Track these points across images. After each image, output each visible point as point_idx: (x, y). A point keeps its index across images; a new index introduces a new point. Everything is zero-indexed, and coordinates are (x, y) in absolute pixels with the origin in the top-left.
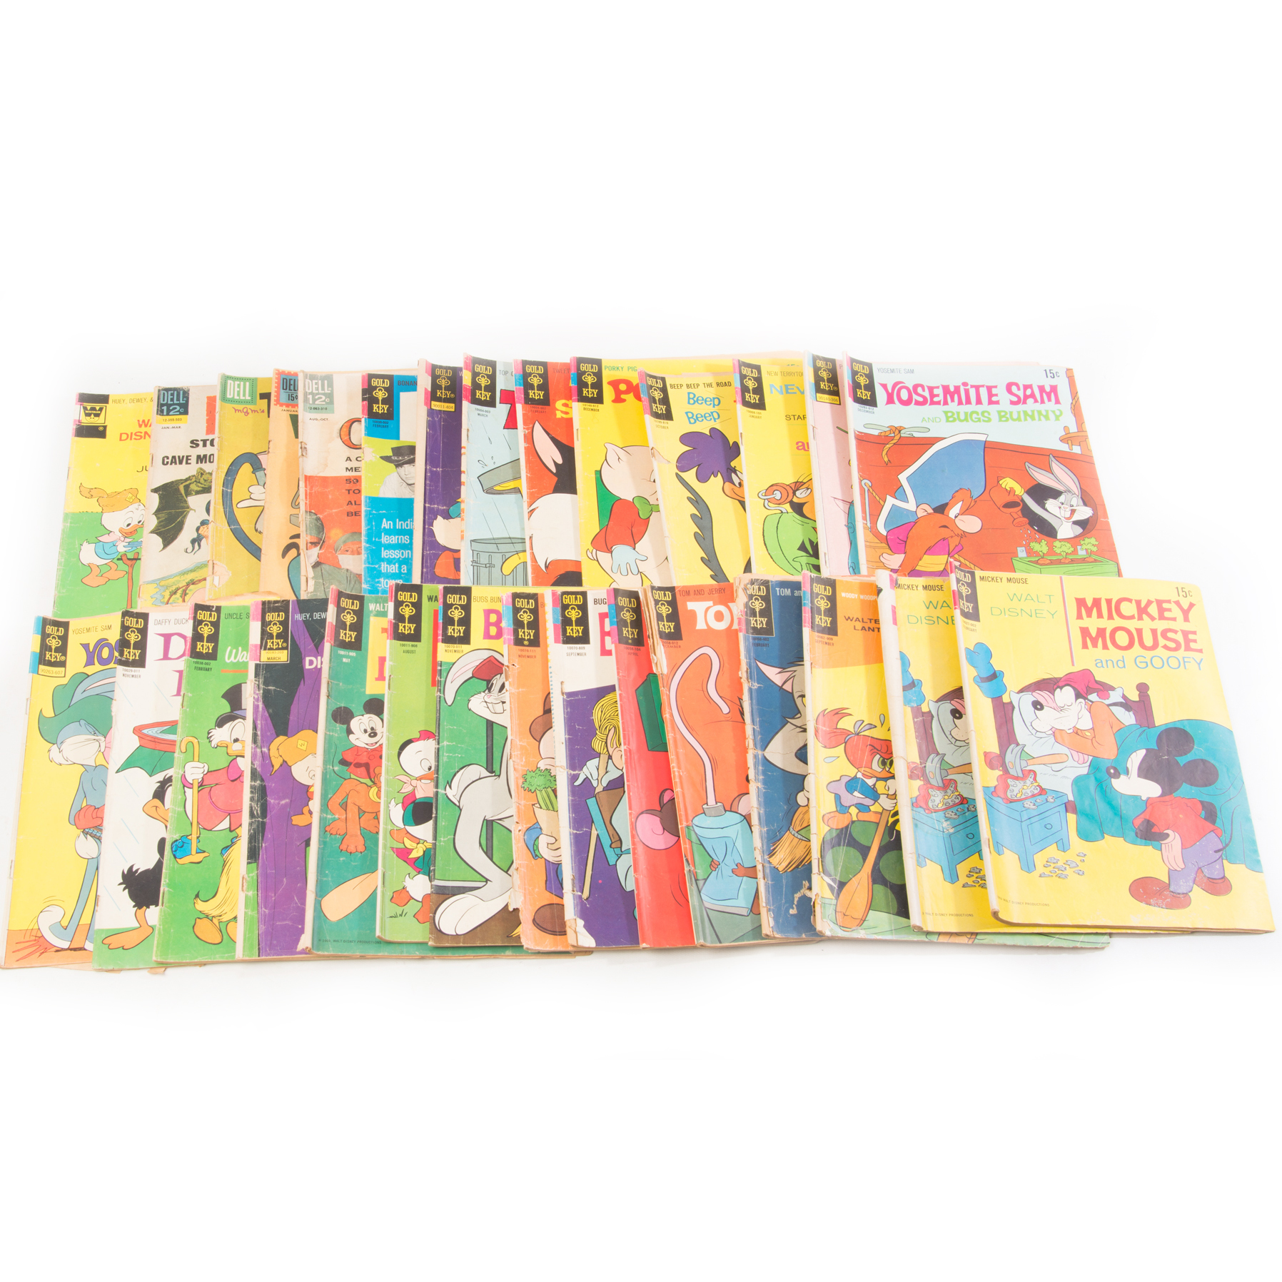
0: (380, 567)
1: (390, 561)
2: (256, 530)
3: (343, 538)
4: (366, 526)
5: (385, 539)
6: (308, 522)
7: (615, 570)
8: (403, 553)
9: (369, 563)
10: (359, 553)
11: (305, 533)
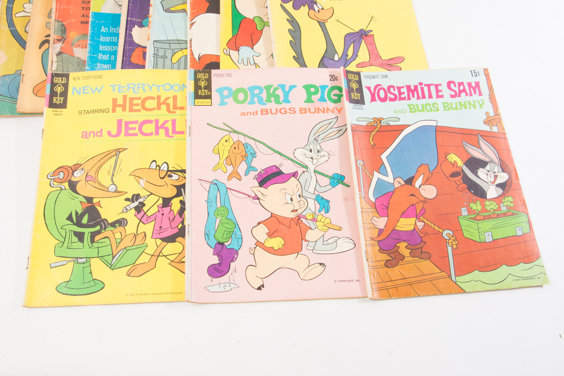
0: (98, 56)
1: (104, 53)
2: (26, 31)
3: (77, 38)
4: (91, 30)
5: (102, 39)
6: (56, 27)
7: (240, 62)
8: (112, 48)
9: (91, 53)
10: (86, 47)
11: (53, 33)
